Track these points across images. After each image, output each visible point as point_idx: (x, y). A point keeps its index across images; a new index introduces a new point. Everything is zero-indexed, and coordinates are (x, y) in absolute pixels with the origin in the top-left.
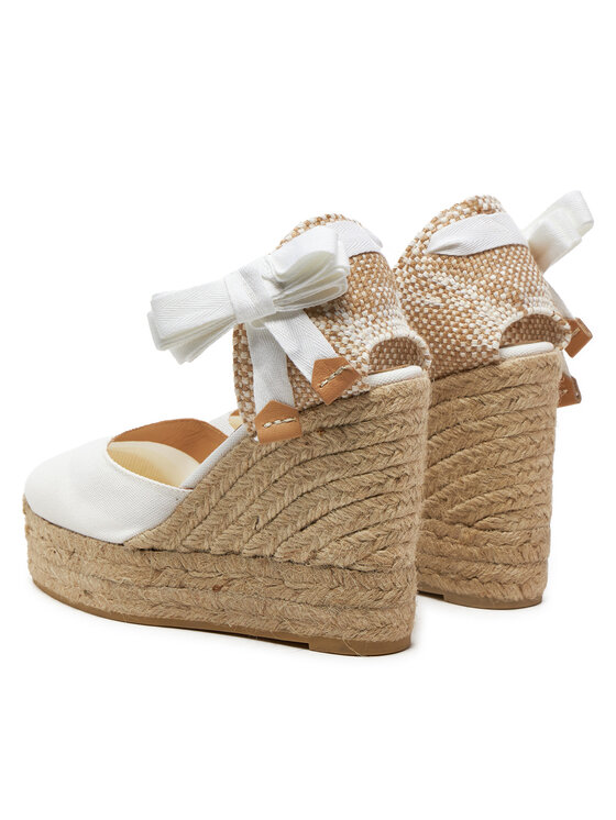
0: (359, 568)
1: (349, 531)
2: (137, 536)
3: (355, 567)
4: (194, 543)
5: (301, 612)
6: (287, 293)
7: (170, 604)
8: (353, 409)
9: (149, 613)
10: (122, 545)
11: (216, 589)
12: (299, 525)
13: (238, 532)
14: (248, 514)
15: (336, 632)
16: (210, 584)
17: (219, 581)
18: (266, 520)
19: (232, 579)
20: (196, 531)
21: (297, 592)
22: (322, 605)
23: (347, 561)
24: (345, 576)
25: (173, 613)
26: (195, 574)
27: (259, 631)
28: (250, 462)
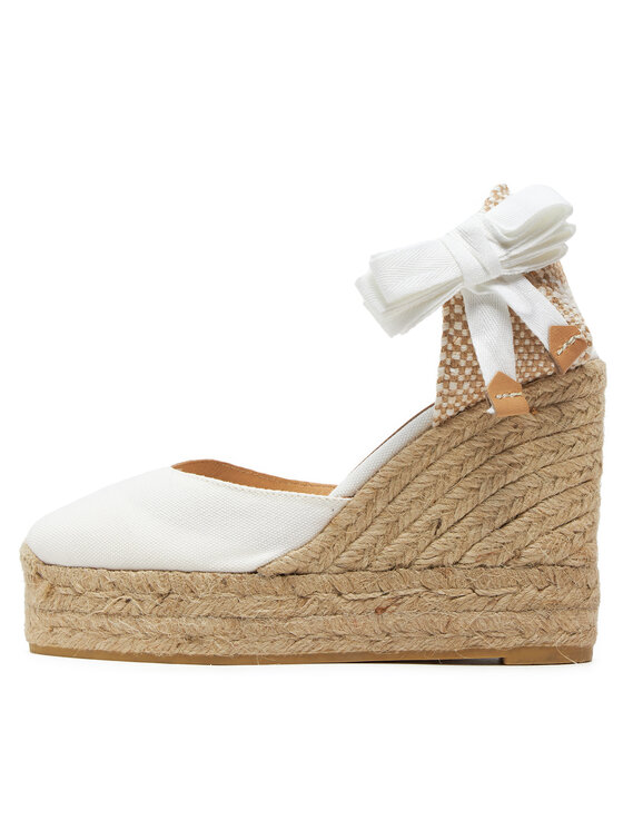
0: (572, 562)
1: (562, 521)
2: (280, 558)
3: (567, 562)
4: (351, 560)
5: (500, 621)
6: (514, 253)
7: (320, 635)
8: (571, 384)
9: (293, 649)
10: (256, 572)
11: (380, 610)
12: (498, 522)
13: (413, 540)
14: (426, 518)
15: (546, 639)
16: (372, 606)
17: (382, 601)
18: (451, 521)
19: (402, 597)
20: (356, 545)
21: (495, 598)
22: (528, 609)
23: (559, 557)
24: (557, 573)
25: (323, 646)
26: (352, 596)
27: (438, 653)
28: (433, 457)
